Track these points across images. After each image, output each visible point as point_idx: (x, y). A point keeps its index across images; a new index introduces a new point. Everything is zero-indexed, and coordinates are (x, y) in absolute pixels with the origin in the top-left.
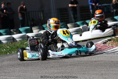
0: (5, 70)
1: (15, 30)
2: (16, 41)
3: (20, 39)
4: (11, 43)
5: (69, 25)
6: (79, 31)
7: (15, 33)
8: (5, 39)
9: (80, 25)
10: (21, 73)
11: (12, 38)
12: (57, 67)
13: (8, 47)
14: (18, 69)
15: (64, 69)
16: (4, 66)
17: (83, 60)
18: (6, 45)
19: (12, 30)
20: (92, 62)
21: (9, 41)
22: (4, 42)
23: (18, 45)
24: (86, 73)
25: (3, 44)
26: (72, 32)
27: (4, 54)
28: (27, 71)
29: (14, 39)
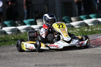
0: (10, 60)
1: (20, 22)
2: (21, 33)
3: (24, 31)
4: (15, 35)
5: (73, 19)
6: (83, 25)
7: (19, 25)
8: (9, 30)
9: (84, 19)
10: (26, 64)
11: (17, 30)
12: (61, 59)
13: (12, 38)
14: (22, 59)
15: (67, 61)
16: (9, 56)
17: (86, 53)
18: (11, 36)
19: (16, 22)
20: (95, 55)
21: (14, 33)
22: (9, 33)
23: (22, 37)
24: (90, 65)
25: (8, 35)
26: (76, 26)
27: (9, 45)
28: (31, 62)
29: (18, 31)
